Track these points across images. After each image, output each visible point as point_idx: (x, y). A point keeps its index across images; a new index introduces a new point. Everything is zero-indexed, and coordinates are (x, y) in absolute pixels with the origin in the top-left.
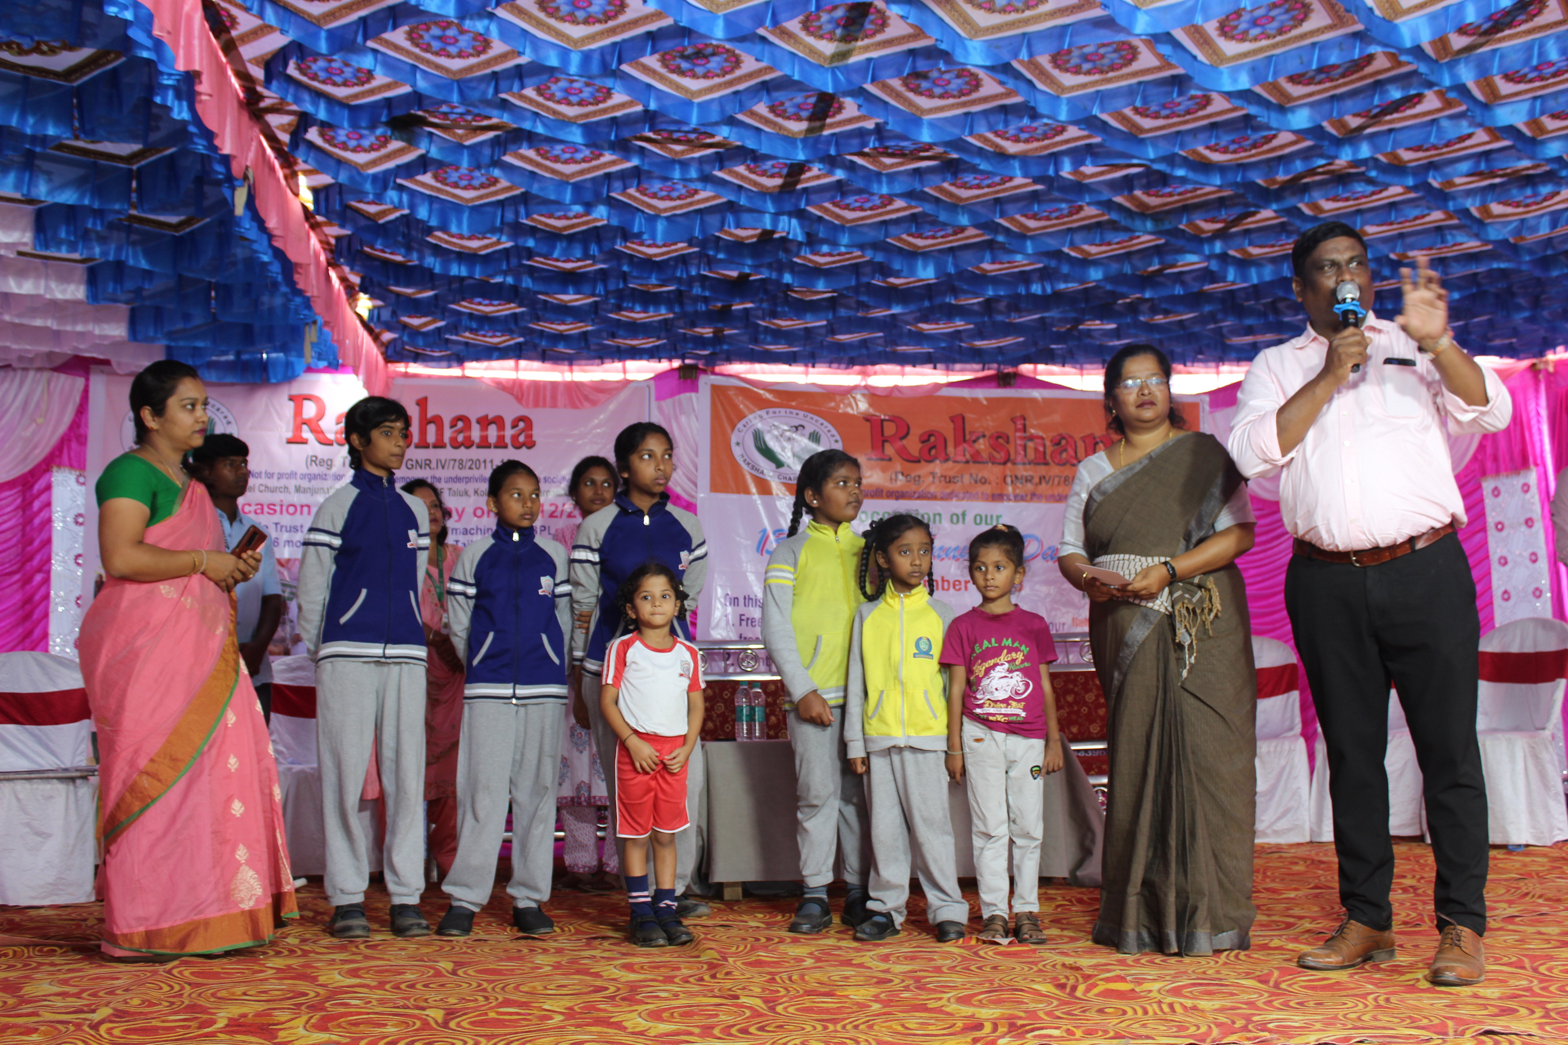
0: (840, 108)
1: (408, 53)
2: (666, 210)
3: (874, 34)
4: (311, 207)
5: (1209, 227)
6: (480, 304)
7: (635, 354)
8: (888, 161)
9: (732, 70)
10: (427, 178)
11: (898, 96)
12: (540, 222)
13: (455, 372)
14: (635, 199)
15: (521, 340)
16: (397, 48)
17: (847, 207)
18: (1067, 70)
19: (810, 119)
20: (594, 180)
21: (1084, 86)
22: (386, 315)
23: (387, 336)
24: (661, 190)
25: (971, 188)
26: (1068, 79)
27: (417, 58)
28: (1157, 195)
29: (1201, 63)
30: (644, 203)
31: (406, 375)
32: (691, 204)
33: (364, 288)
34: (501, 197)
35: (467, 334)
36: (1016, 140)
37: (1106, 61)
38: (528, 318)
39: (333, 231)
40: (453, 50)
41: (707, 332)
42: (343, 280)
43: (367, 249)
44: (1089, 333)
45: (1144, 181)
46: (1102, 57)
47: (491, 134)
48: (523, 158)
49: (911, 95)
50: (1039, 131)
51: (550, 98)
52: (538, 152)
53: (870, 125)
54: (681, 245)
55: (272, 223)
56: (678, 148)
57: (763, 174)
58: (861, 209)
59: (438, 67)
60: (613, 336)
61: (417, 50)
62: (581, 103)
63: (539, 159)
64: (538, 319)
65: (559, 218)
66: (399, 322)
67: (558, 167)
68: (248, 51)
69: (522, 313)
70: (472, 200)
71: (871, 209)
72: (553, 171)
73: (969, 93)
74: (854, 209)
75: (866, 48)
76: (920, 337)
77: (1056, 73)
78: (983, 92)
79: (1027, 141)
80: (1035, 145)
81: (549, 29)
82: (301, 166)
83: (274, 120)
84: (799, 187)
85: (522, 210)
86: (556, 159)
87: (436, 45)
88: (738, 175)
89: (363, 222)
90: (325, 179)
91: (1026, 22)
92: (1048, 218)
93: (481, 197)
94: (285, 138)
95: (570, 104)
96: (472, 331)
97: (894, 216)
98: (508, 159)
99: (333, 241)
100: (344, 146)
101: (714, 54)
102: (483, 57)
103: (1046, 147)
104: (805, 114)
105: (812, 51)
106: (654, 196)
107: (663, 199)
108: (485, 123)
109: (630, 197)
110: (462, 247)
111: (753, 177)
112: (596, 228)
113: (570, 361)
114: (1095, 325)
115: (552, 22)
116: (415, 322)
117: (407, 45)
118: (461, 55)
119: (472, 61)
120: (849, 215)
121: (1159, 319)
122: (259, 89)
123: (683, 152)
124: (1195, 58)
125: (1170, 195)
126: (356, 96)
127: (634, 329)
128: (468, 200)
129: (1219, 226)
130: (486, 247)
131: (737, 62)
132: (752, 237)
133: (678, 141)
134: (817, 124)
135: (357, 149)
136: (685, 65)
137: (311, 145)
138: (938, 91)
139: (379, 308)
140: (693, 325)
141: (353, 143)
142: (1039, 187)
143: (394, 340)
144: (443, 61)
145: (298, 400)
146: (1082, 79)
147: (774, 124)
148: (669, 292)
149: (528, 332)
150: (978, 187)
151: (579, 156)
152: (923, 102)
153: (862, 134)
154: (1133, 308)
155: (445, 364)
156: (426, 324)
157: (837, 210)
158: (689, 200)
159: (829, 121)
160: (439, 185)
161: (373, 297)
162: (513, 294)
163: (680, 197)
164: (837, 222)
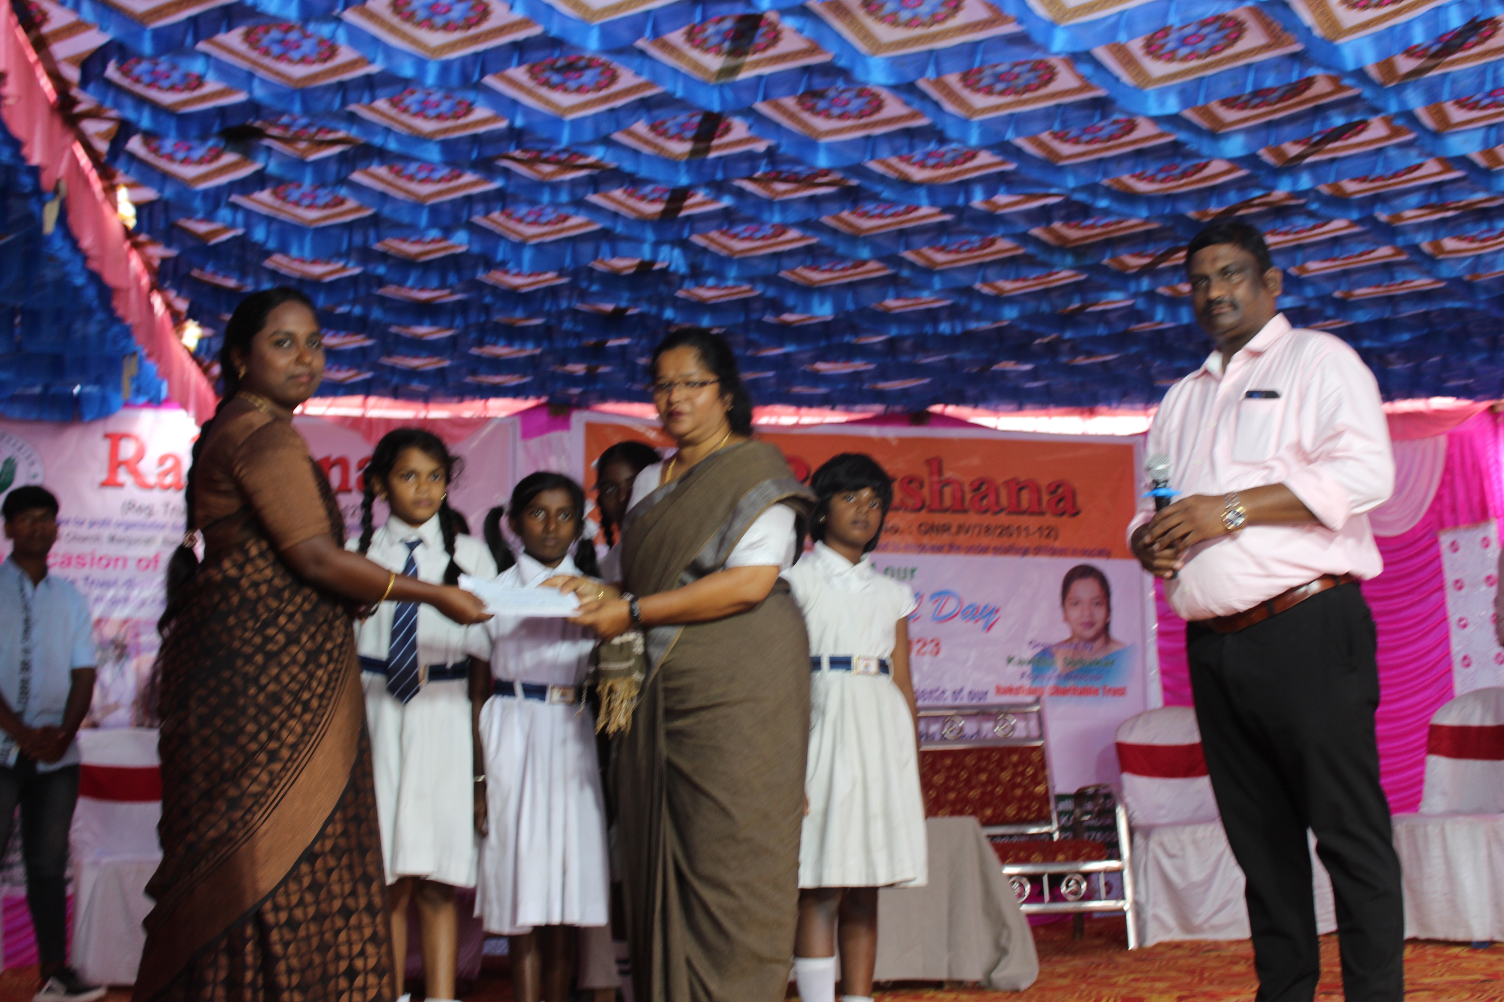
0: (728, 129)
1: (244, 58)
2: (533, 236)
3: (765, 48)
4: (132, 223)
5: (1134, 262)
7: (498, 391)
8: (781, 187)
9: (608, 85)
10: (265, 196)
11: (792, 116)
12: (392, 248)
14: (498, 224)
15: (369, 375)
16: (232, 51)
17: (735, 236)
18: (978, 90)
19: (696, 139)
20: (453, 202)
21: (997, 108)
24: (529, 214)
25: (873, 217)
26: (979, 101)
27: (254, 63)
28: (1077, 227)
29: (1125, 86)
30: (508, 229)
32: (562, 231)
33: (192, 315)
34: (349, 218)
36: (922, 165)
37: (1021, 82)
38: (377, 352)
39: (158, 252)
40: (295, 55)
41: (579, 369)
42: (168, 305)
43: (196, 273)
44: (1003, 374)
45: (1063, 212)
46: (1017, 76)
47: (337, 150)
48: (374, 176)
49: (806, 116)
50: (949, 156)
51: (405, 110)
52: (391, 169)
53: (761, 147)
54: (550, 275)
55: (87, 242)
56: (548, 168)
57: (643, 198)
58: (750, 238)
59: (278, 74)
60: (474, 372)
61: (254, 55)
62: (440, 117)
63: (390, 177)
64: (390, 354)
65: (414, 243)
67: (414, 187)
68: (61, 50)
69: (372, 346)
70: (316, 220)
71: (763, 239)
72: (407, 192)
73: (871, 114)
74: (744, 239)
75: (757, 64)
76: (817, 378)
77: (966, 94)
78: (887, 112)
79: (935, 167)
80: (942, 172)
81: (404, 36)
82: (121, 178)
83: (91, 127)
84: (683, 213)
85: (372, 234)
86: (411, 178)
87: (276, 49)
88: (614, 200)
89: (191, 243)
90: (148, 194)
91: (934, 37)
92: (957, 251)
93: (326, 218)
94: (103, 146)
95: (426, 117)
97: (788, 247)
98: (357, 177)
99: (157, 263)
100: (170, 158)
101: (588, 67)
102: (329, 65)
103: (956, 174)
104: (689, 134)
105: (697, 66)
106: (520, 220)
107: (530, 224)
108: (331, 136)
109: (494, 221)
110: (303, 272)
111: (632, 202)
112: (456, 254)
113: (426, 399)
114: (1008, 366)
115: (407, 28)
117: (243, 48)
118: (304, 60)
119: (317, 68)
120: (738, 245)
121: (1081, 361)
122: (75, 92)
123: (553, 174)
124: (1117, 79)
125: (1092, 227)
126: (186, 103)
127: (497, 365)
128: (311, 221)
129: (1146, 261)
130: (332, 273)
131: (613, 77)
132: (630, 267)
133: (547, 161)
134: (702, 145)
135: (185, 161)
136: (555, 78)
137: (132, 157)
138: (836, 111)
139: (208, 337)
140: (564, 362)
141: (181, 155)
142: (947, 217)
144: (283, 67)
145: (115, 439)
146: (994, 100)
147: (655, 146)
148: (537, 326)
149: (377, 367)
150: (880, 216)
151: (437, 175)
152: (820, 123)
153: (751, 157)
154: (1052, 349)
157: (724, 240)
158: (560, 226)
159: (715, 142)
160: (278, 203)
161: (202, 325)
162: (360, 325)
163: (548, 223)
164: (724, 253)
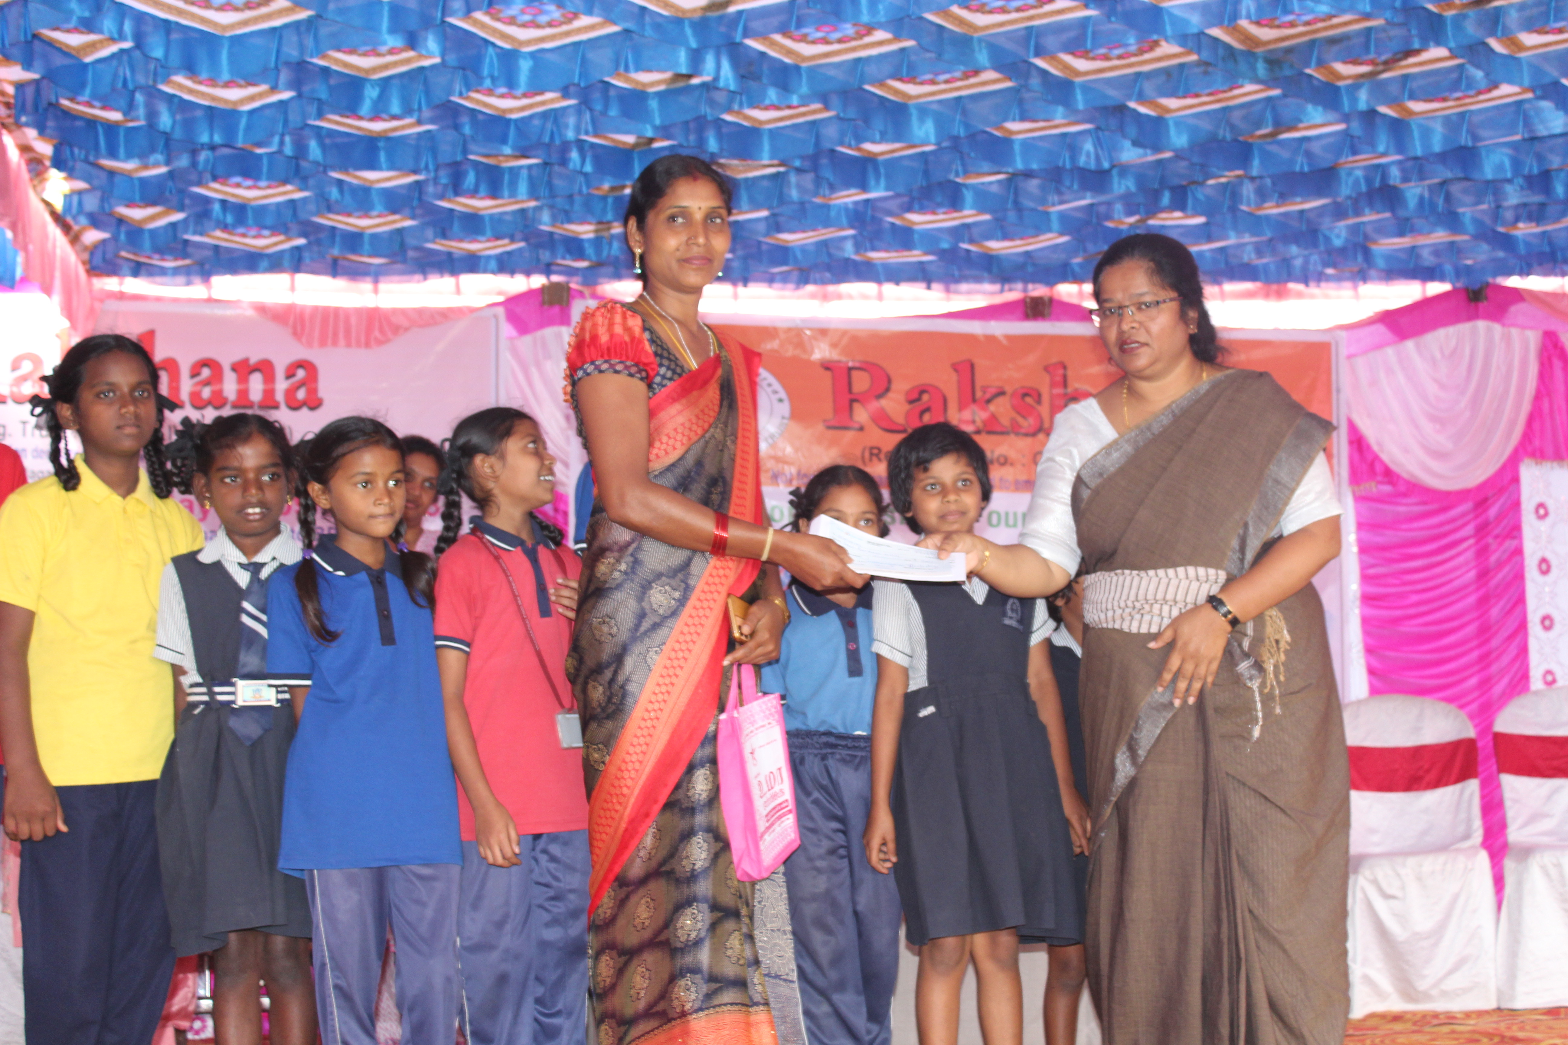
2: (529, 42)
5: (1350, 71)
6: (238, 185)
12: (337, 61)
13: (197, 290)
14: (483, 26)
15: (301, 241)
17: (803, 39)
22: (91, 203)
23: (92, 236)
25: (991, 11)
30: (495, 31)
31: (121, 296)
32: (567, 34)
33: (59, 163)
34: (277, 23)
35: (218, 233)
38: (312, 207)
39: (11, 73)
41: (586, 230)
42: (25, 149)
43: (65, 102)
54: (549, 95)
58: (825, 41)
60: (444, 234)
64: (330, 209)
65: (366, 54)
66: (111, 214)
69: (304, 200)
70: (232, 26)
71: (840, 41)
74: (814, 42)
76: (909, 237)
84: (735, 8)
85: (310, 42)
89: (59, 61)
93: (245, 23)
96: (225, 228)
97: (874, 52)
99: (10, 90)
106: (512, 21)
107: (525, 25)
109: (476, 23)
110: (214, 98)
112: (422, 69)
113: (375, 274)
114: (1174, 219)
116: (137, 214)
120: (807, 50)
121: (1271, 208)
127: (475, 225)
128: (225, 28)
129: (1364, 69)
130: (252, 98)
132: (659, 82)
139: (80, 193)
140: (565, 219)
143: (104, 242)
148: (529, 168)
149: (308, 229)
155: (181, 279)
156: (153, 218)
157: (788, 43)
158: (565, 28)
161: (71, 174)
162: (292, 170)
163: (551, 24)
164: (787, 60)
